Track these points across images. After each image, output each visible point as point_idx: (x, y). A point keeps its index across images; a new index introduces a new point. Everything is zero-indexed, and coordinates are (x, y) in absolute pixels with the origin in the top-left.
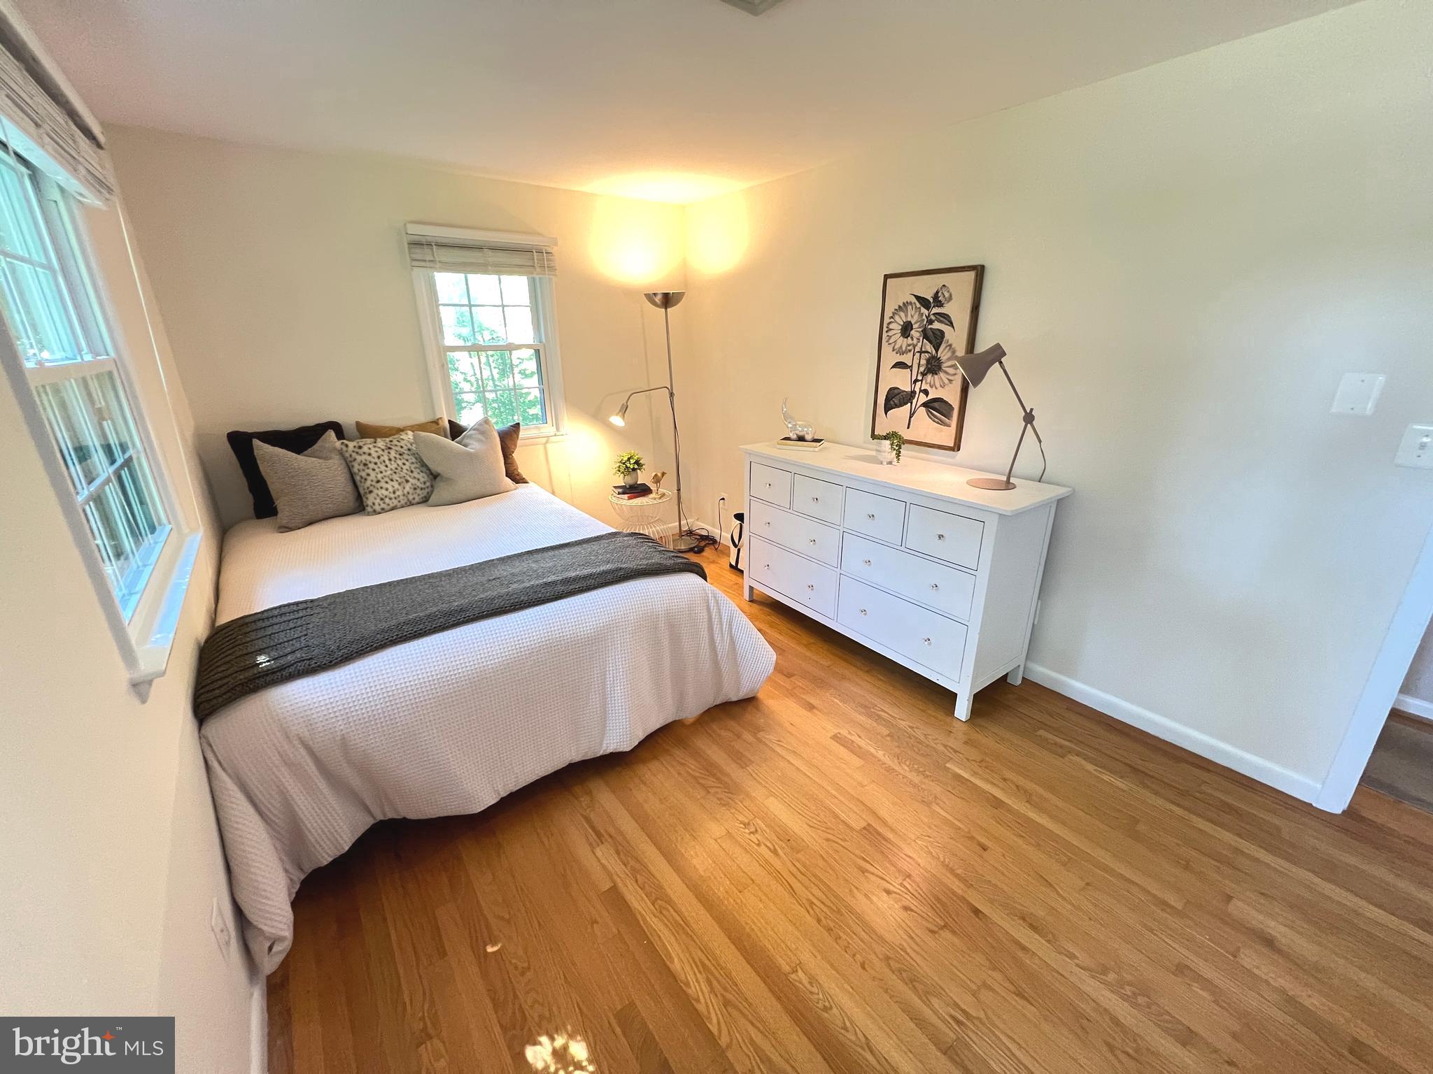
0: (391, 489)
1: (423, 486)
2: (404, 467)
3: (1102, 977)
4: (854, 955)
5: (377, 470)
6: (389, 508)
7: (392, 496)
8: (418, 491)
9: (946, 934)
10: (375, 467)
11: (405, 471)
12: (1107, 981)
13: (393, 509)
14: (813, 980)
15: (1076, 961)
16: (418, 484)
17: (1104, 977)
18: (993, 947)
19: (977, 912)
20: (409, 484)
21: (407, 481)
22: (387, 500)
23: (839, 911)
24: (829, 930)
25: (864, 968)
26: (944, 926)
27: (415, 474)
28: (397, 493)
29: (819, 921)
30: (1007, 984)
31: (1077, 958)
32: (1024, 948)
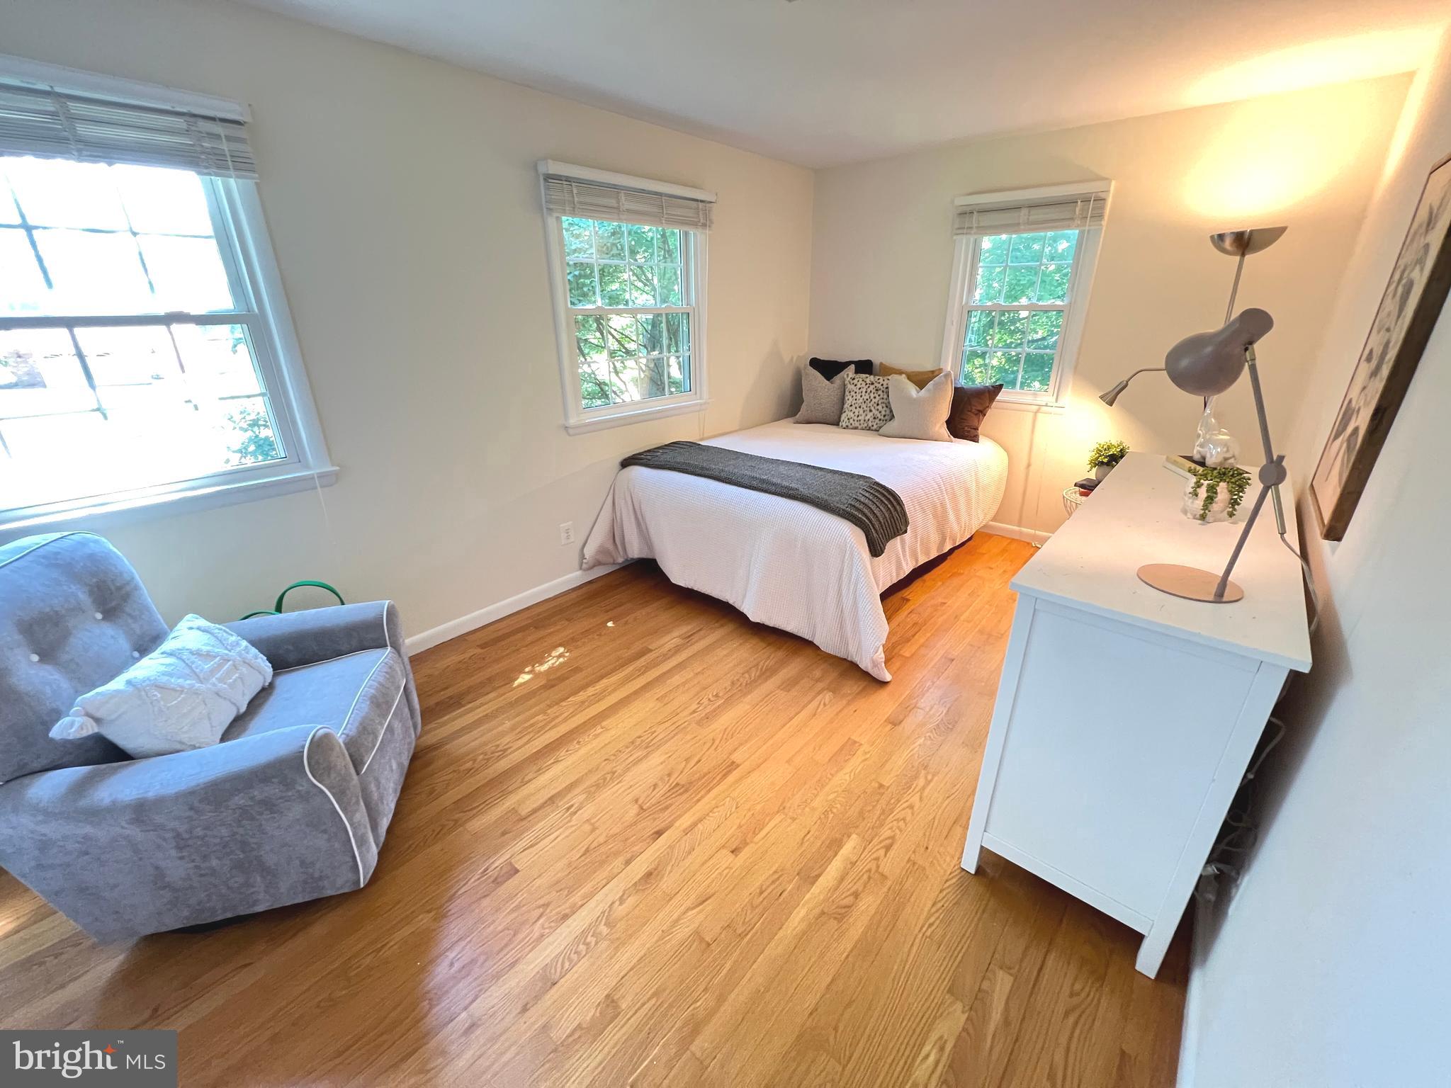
0: (857, 414)
1: (882, 418)
2: (874, 400)
3: (604, 921)
4: (615, 755)
5: (855, 398)
6: (851, 427)
7: (856, 418)
8: (877, 421)
9: (634, 810)
10: (854, 395)
11: (872, 403)
12: (599, 924)
13: (856, 428)
14: (597, 736)
15: (617, 903)
16: (879, 415)
17: (603, 923)
18: (626, 840)
19: (659, 833)
20: (871, 414)
21: (871, 411)
22: (851, 421)
23: (647, 747)
24: (633, 742)
25: (605, 760)
26: (642, 809)
27: (880, 407)
28: (860, 418)
29: (640, 737)
30: (595, 844)
31: (621, 904)
32: (628, 862)
